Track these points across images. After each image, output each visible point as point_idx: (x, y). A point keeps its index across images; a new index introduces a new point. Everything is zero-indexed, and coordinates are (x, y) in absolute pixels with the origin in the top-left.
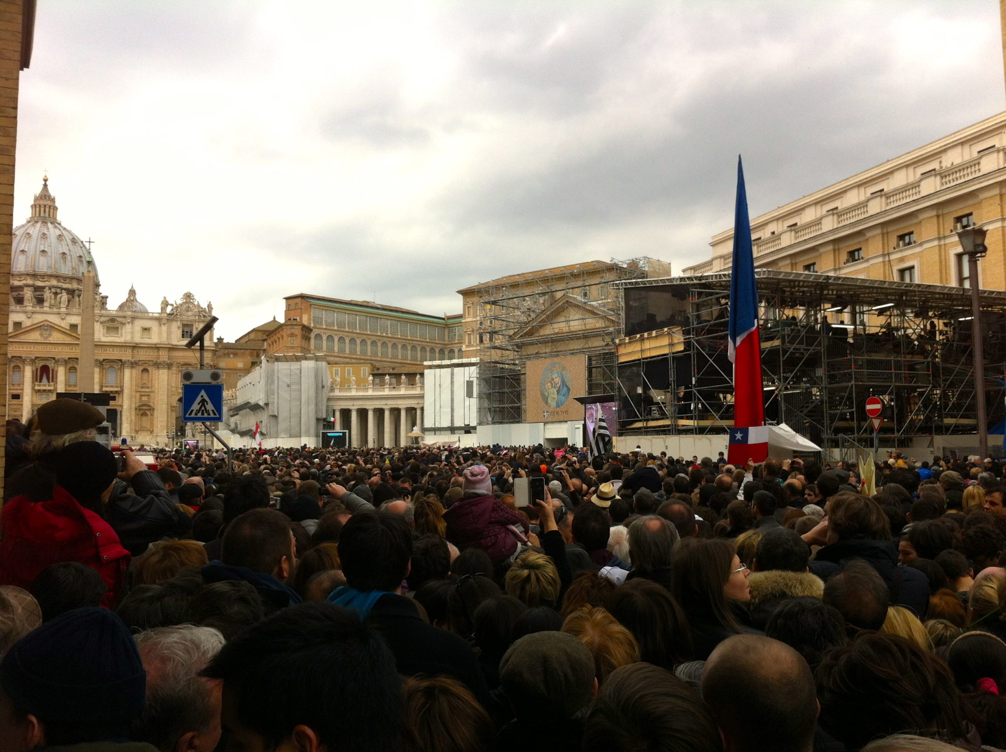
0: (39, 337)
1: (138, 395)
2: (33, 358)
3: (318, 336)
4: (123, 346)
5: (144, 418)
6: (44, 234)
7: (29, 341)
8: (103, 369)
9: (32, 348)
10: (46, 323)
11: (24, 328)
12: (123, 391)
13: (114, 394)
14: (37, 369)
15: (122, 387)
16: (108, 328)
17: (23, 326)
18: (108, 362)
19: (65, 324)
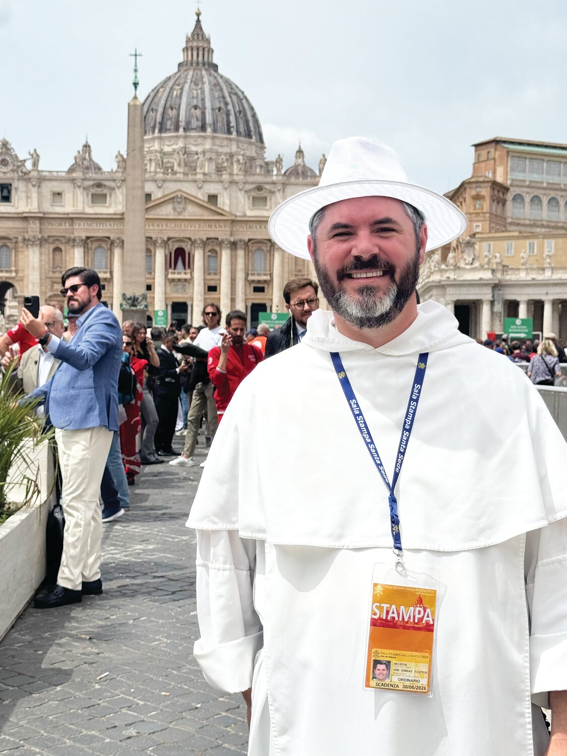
0: (172, 212)
2: (166, 239)
3: (518, 198)
6: (197, 84)
7: (160, 217)
8: (249, 252)
9: (164, 227)
10: (179, 194)
11: (154, 201)
12: (272, 279)
13: (262, 284)
14: (171, 253)
15: (271, 275)
16: (254, 198)
17: (153, 198)
18: (255, 243)
19: (202, 196)
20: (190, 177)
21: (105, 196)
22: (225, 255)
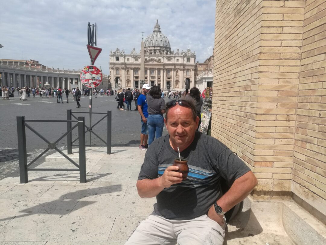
0: (151, 63)
1: (175, 78)
4: (172, 65)
5: (177, 84)
6: (157, 35)
8: (167, 71)
9: (150, 66)
10: (153, 59)
13: (169, 78)
15: (171, 75)
16: (168, 60)
17: (147, 60)
19: (157, 59)
20: (155, 55)
21: (138, 59)
22: (162, 72)
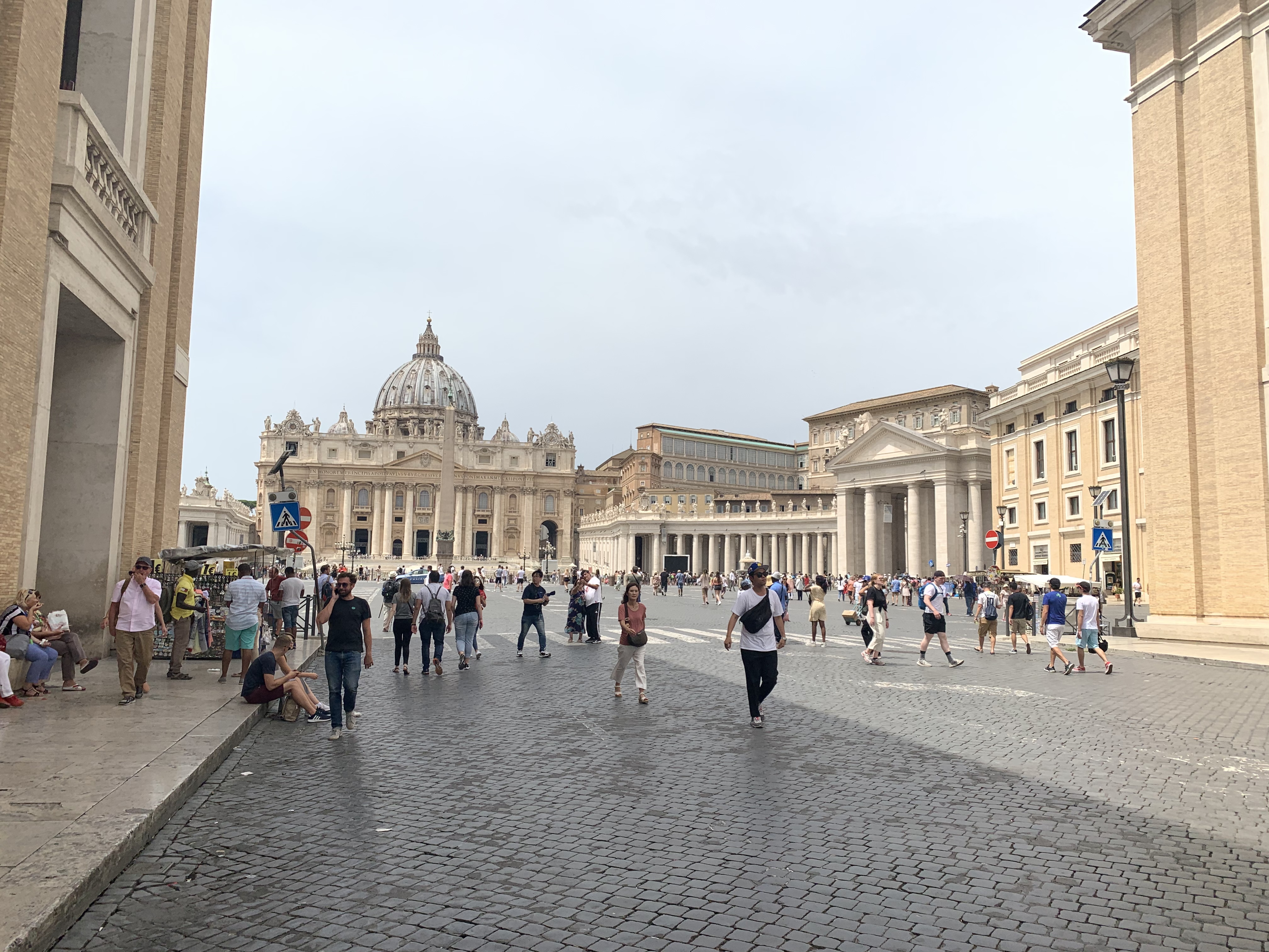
1: (506, 518)
2: (415, 484)
3: (668, 464)
4: (493, 474)
5: (511, 540)
6: (428, 371)
7: (411, 468)
8: (475, 495)
9: (414, 476)
10: (426, 453)
11: (407, 457)
12: (492, 515)
13: (484, 517)
14: (418, 495)
15: (492, 511)
16: (481, 457)
18: (480, 488)
20: (434, 441)
21: (369, 452)
22: (459, 497)
